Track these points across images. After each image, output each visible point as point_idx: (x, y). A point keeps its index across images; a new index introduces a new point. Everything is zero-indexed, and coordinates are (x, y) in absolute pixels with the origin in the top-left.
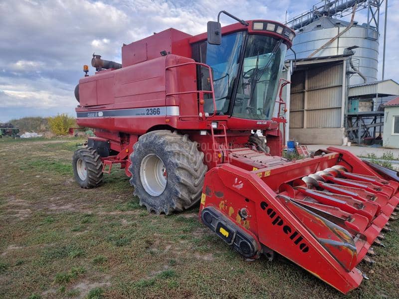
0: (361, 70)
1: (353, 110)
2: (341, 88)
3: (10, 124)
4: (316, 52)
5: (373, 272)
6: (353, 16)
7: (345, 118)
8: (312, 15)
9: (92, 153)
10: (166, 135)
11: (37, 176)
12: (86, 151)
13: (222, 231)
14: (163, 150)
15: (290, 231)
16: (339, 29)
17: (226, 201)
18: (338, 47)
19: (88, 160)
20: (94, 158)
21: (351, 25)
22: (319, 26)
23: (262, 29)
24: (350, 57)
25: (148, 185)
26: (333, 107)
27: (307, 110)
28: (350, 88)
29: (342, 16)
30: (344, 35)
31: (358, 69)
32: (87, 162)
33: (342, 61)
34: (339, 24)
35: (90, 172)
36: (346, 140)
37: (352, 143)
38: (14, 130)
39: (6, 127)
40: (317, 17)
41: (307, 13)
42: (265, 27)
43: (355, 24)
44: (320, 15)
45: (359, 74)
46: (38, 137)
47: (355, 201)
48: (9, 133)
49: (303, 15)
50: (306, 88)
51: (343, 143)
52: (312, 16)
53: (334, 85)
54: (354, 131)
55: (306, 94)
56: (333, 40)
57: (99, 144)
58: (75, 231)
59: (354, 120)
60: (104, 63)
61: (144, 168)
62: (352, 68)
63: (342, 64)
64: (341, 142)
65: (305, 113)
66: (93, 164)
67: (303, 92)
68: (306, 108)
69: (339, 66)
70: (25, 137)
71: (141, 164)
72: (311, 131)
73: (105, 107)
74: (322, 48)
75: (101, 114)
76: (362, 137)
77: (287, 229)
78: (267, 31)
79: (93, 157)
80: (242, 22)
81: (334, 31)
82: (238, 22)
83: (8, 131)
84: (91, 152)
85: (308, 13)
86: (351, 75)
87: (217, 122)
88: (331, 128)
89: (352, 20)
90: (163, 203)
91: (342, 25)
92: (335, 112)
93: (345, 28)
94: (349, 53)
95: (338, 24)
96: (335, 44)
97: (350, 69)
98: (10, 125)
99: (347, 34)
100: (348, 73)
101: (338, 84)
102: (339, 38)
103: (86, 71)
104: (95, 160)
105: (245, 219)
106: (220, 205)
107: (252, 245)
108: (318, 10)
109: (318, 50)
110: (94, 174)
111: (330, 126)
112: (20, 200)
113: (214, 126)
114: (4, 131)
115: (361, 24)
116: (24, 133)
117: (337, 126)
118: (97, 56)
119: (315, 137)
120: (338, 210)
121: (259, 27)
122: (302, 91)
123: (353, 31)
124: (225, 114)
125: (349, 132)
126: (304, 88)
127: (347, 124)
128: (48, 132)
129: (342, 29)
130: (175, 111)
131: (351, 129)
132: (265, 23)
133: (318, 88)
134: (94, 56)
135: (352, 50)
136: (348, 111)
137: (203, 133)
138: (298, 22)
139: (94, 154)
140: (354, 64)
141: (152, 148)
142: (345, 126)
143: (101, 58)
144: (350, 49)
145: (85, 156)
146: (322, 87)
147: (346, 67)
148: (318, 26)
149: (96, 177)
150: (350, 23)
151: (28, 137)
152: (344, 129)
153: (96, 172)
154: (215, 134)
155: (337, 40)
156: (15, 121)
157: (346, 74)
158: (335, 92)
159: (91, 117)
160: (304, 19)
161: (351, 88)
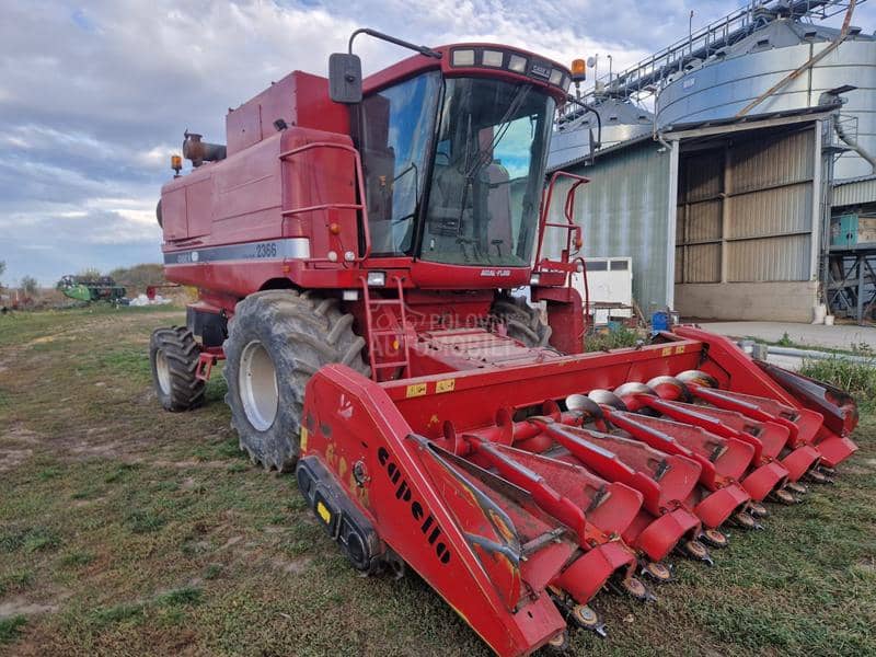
0: (863, 143)
1: (845, 238)
2: (810, 187)
3: (109, 278)
4: (755, 104)
5: (632, 620)
6: (849, 14)
7: (822, 258)
8: (750, 18)
9: (182, 338)
10: (280, 300)
11: (99, 384)
12: (171, 334)
13: (321, 509)
14: (269, 332)
15: (421, 514)
16: (812, 47)
17: (335, 445)
18: (810, 91)
19: (172, 352)
20: (184, 348)
21: (843, 36)
22: (765, 42)
23: (472, 63)
24: (835, 112)
25: (254, 407)
26: (791, 231)
27: (728, 241)
28: (833, 187)
29: (824, 17)
30: (824, 61)
31: (854, 140)
32: (170, 358)
33: (813, 122)
34: (813, 34)
35: (175, 378)
36: (821, 310)
37: (836, 318)
38: (116, 290)
39: (100, 285)
40: (762, 22)
41: (739, 13)
42: (479, 58)
43: (855, 33)
44: (771, 16)
45: (857, 151)
46: (163, 304)
47: (649, 452)
48: (107, 297)
49: (730, 18)
50: (728, 191)
51: (814, 316)
52: (750, 21)
53: (793, 180)
54: (847, 289)
55: (727, 202)
56: (796, 74)
57: (206, 318)
58: (77, 497)
59: (848, 264)
60: (206, 149)
61: (249, 371)
62: (842, 137)
63: (814, 129)
64: (808, 315)
65: (725, 246)
66: (181, 362)
67: (721, 199)
68: (727, 235)
69: (806, 135)
70: (138, 304)
71: (242, 361)
72: (739, 290)
73: (200, 242)
74: (771, 92)
75: (195, 256)
76: (865, 304)
77: (417, 509)
78: (486, 67)
79: (182, 345)
80: (424, 52)
81: (802, 53)
82: (417, 53)
83: (105, 292)
84: (179, 336)
85: (743, 13)
86: (836, 155)
87: (385, 273)
88: (785, 281)
89: (845, 25)
90: (272, 446)
91: (820, 37)
92: (797, 243)
93: (828, 44)
94: (832, 104)
95: (810, 36)
96: (803, 82)
97: (836, 141)
98: (109, 281)
99: (833, 58)
100: (829, 152)
101: (804, 178)
102: (811, 68)
103: (178, 168)
104: (187, 352)
105: (361, 486)
106: (327, 452)
107: (365, 544)
108: (765, 6)
109: (760, 99)
110: (181, 381)
111: (783, 278)
112: (27, 431)
113: (377, 280)
114: (96, 292)
115: (871, 33)
116: (137, 296)
117: (800, 278)
118: (192, 135)
119: (746, 303)
120: (578, 471)
121: (464, 59)
122: (718, 195)
123: (847, 50)
124: (408, 253)
125: (832, 292)
126: (722, 189)
127: (827, 271)
128: (181, 295)
129: (819, 47)
130: (301, 249)
131: (838, 285)
132: (479, 49)
133: (755, 188)
134: (187, 136)
135: (840, 95)
136: (832, 242)
137: (351, 296)
138: (719, 35)
139: (184, 340)
140: (846, 130)
141: (253, 328)
142: (821, 278)
143: (202, 140)
144: (834, 93)
145: (165, 344)
146: (765, 186)
147: (824, 137)
148: (760, 43)
149: (188, 388)
150: (841, 32)
151: (143, 304)
152: (817, 284)
153: (187, 378)
154: (371, 297)
155: (806, 74)
156: (122, 271)
157: (822, 154)
158: (795, 197)
159: (183, 263)
160: (734, 28)
161: (838, 186)
